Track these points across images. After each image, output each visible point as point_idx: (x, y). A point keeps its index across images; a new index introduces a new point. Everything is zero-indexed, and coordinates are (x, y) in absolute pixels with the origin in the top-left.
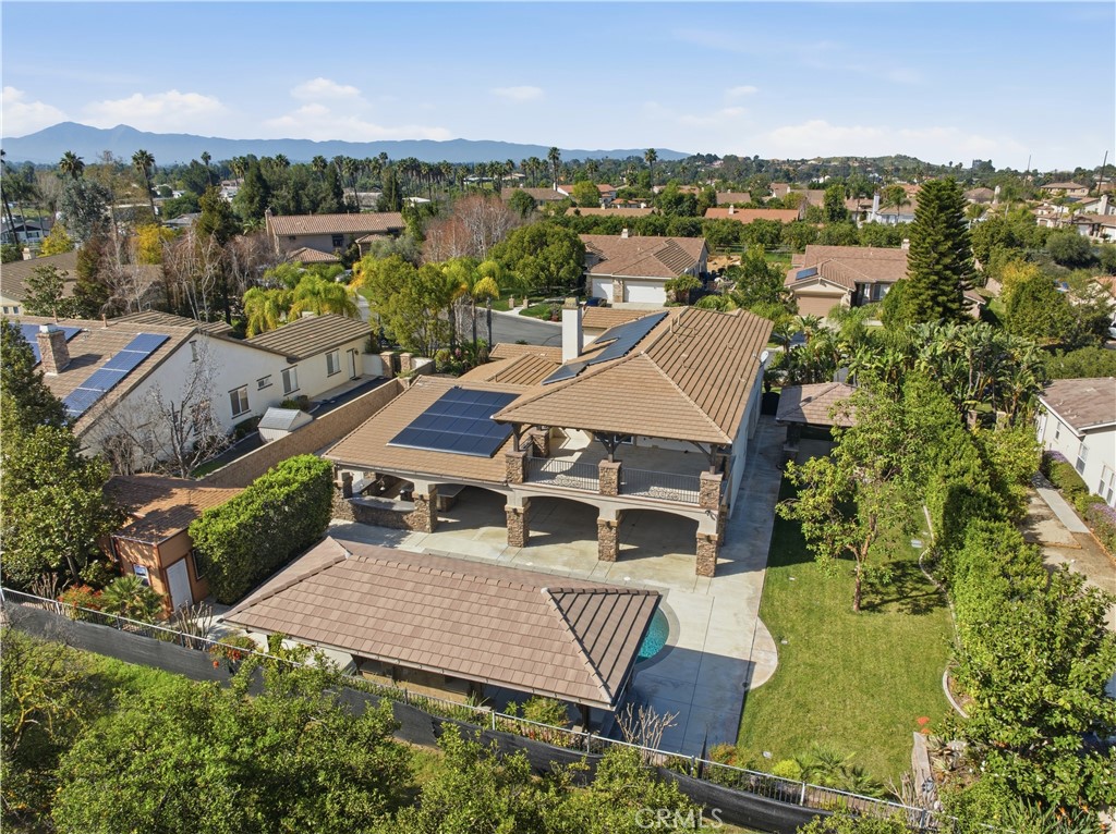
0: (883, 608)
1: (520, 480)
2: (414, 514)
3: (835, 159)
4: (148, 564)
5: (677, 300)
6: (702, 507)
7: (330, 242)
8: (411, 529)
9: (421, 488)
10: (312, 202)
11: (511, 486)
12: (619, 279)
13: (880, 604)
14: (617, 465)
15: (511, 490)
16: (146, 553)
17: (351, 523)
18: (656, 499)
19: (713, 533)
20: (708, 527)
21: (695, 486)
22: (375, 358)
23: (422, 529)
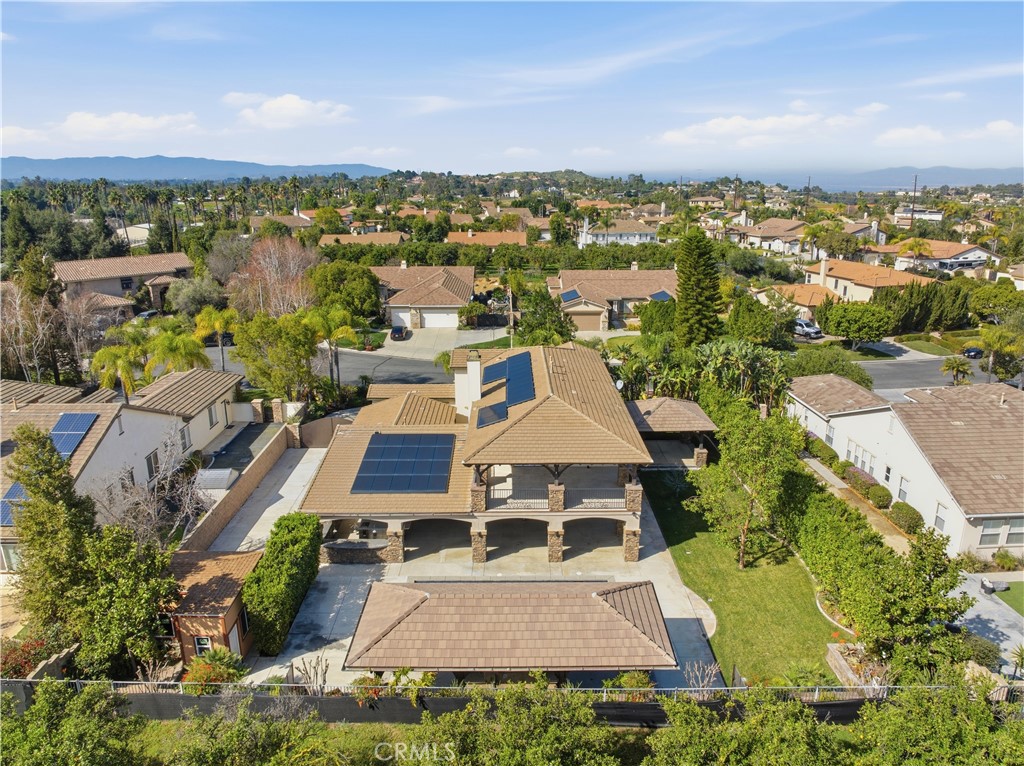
0: (757, 563)
1: (484, 508)
2: (388, 549)
3: (517, 174)
4: (211, 634)
5: (468, 324)
6: (629, 511)
7: (118, 286)
8: (384, 561)
9: (395, 527)
10: (83, 243)
11: (475, 514)
12: (415, 309)
13: (754, 561)
14: (562, 487)
15: (475, 517)
16: (210, 624)
17: (327, 565)
18: (592, 508)
19: (637, 528)
20: (632, 524)
21: (621, 495)
22: (245, 406)
23: (395, 560)
